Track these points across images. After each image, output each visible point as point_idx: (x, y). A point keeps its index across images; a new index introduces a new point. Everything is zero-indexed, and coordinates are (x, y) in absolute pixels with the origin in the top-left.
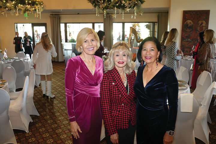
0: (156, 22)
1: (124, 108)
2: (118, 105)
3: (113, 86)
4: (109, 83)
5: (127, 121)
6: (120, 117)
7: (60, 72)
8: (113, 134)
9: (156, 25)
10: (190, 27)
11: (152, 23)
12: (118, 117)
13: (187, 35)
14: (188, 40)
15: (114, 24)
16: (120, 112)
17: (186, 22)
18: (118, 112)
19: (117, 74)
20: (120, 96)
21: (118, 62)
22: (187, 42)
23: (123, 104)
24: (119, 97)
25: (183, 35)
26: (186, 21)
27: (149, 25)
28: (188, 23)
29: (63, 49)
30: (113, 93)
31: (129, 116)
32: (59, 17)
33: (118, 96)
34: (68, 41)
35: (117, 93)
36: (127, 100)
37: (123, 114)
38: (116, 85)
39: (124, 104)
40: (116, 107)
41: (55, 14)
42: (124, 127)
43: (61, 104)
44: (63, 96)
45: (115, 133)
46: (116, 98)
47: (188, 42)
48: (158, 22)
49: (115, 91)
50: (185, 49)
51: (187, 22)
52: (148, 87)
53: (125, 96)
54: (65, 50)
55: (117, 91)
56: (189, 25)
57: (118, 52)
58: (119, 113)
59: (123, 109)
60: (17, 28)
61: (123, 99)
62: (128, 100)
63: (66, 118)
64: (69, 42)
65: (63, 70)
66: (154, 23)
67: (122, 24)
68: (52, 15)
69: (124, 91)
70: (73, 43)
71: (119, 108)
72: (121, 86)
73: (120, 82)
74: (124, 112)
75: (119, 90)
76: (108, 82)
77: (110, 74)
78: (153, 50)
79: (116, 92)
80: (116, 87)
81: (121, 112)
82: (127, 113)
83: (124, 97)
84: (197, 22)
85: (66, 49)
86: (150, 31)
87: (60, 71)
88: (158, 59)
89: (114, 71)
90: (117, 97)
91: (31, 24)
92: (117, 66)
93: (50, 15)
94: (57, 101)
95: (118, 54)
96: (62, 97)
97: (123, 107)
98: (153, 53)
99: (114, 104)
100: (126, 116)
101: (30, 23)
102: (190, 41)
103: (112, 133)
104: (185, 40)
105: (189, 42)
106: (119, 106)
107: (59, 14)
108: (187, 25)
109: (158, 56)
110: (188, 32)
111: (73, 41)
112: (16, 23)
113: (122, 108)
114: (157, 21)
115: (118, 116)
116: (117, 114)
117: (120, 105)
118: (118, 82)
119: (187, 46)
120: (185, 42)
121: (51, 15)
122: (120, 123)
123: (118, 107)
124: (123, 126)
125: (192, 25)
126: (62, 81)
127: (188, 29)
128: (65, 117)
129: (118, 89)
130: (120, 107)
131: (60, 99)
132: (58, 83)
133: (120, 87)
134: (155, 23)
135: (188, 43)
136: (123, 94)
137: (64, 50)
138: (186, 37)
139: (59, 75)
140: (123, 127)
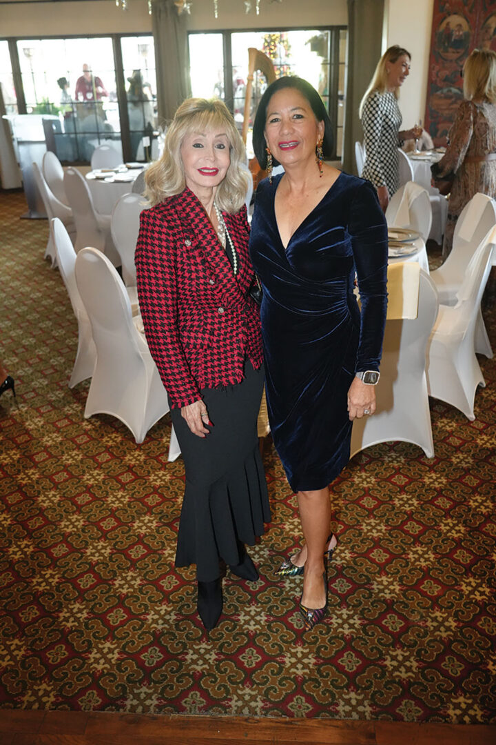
0: (344, 28)
1: (226, 321)
2: (206, 312)
3: (188, 251)
4: (174, 241)
5: (238, 361)
6: (215, 351)
7: (13, 224)
8: (190, 403)
9: (345, 38)
10: (459, 44)
11: (329, 32)
12: (208, 352)
13: (447, 72)
14: (450, 91)
15: (191, 36)
16: (215, 333)
17: (444, 25)
18: (207, 336)
19: (198, 210)
20: (211, 282)
21: (199, 168)
22: (447, 97)
23: (221, 310)
24: (209, 287)
25: (434, 72)
26: (445, 18)
27: (322, 39)
28: (452, 26)
29: (13, 140)
30: (187, 275)
31: (242, 345)
33: (205, 284)
34: (29, 110)
35: (201, 274)
36: (232, 294)
37: (224, 340)
38: (197, 247)
39: (225, 310)
40: (200, 320)
42: (231, 378)
43: (21, 328)
44: (25, 305)
45: (196, 400)
46: (197, 290)
47: (450, 97)
48: (350, 27)
49: (193, 268)
50: (440, 126)
51: (448, 24)
52: (297, 245)
53: (225, 281)
54: (20, 143)
55: (200, 267)
56: (456, 34)
57: (203, 135)
58: (212, 337)
59: (223, 325)
61: (221, 291)
62: (236, 294)
63: (41, 372)
64: (32, 113)
65: (21, 219)
66: (335, 30)
67: (220, 36)
69: (222, 265)
70: (48, 117)
71: (209, 321)
72: (213, 248)
73: (209, 237)
74: (226, 334)
75: (207, 264)
76: (171, 238)
77: (172, 211)
78: (299, 117)
79: (197, 271)
80: (196, 253)
81: (219, 335)
82: (237, 335)
83: (225, 286)
84: (482, 22)
85: (24, 139)
86: (324, 64)
87: (12, 221)
88: (320, 150)
89: (185, 200)
90: (202, 287)
92: (195, 182)
94: (6, 323)
95: (201, 140)
96: (25, 308)
97: (223, 319)
98: (301, 129)
99: (194, 311)
100: (235, 346)
102: (456, 94)
103: (186, 401)
104: (439, 93)
105: (453, 99)
106: (209, 315)
108: (448, 34)
109: (320, 137)
110: (451, 61)
111: (45, 108)
113: (220, 323)
114: (345, 22)
115: (209, 347)
116: (206, 342)
117: (213, 312)
118: (200, 238)
119: (447, 112)
120: (440, 98)
122: (216, 369)
123: (206, 318)
124: (227, 376)
125: (467, 35)
126: (20, 255)
127: (450, 50)
128: (39, 369)
129: (204, 261)
130: (213, 318)
131: (17, 313)
132: (8, 264)
133: (209, 253)
134: (341, 31)
135: (450, 101)
136: (221, 276)
137: (15, 143)
138: (446, 79)
139: (8, 237)
140: (228, 381)
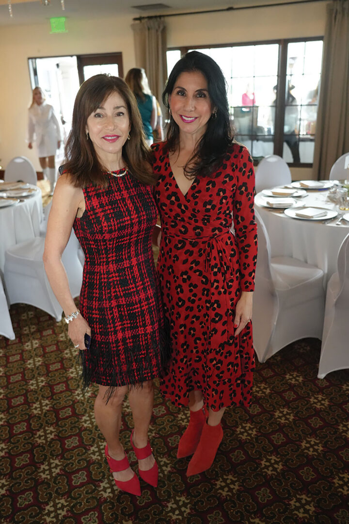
32: (162, 28)
41: (150, 18)
60: (35, 73)
68: (138, 22)
91: (75, 58)
93: (132, 22)
101: (72, 56)
107: (164, 16)
112: (32, 58)
121: (135, 19)
